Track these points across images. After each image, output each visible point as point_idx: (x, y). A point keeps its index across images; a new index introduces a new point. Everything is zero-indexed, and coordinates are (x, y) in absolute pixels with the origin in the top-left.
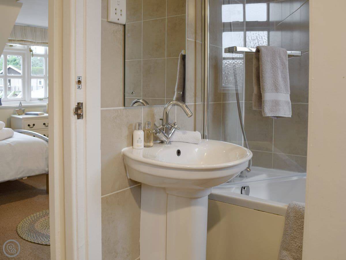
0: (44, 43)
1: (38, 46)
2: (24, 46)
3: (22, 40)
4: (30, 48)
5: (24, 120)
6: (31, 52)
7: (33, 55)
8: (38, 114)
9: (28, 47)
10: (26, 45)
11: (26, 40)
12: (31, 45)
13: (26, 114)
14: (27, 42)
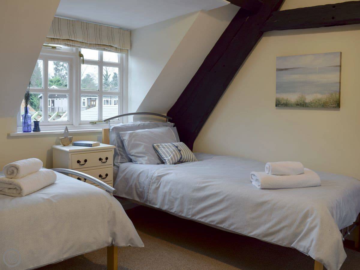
0: (98, 44)
1: (91, 49)
2: (72, 48)
3: (68, 40)
4: (80, 52)
5: (72, 154)
6: (81, 57)
7: (84, 62)
8: (91, 144)
9: (77, 49)
10: (74, 46)
11: (75, 40)
12: (81, 47)
13: (75, 145)
14: (76, 42)
